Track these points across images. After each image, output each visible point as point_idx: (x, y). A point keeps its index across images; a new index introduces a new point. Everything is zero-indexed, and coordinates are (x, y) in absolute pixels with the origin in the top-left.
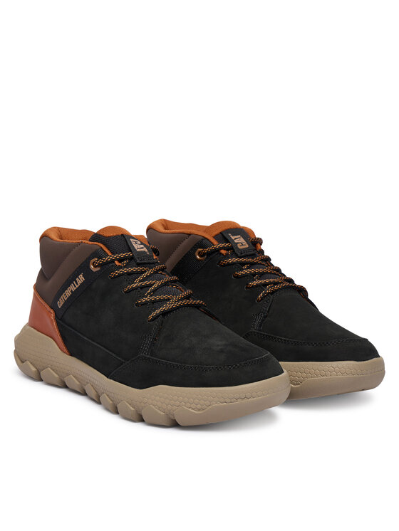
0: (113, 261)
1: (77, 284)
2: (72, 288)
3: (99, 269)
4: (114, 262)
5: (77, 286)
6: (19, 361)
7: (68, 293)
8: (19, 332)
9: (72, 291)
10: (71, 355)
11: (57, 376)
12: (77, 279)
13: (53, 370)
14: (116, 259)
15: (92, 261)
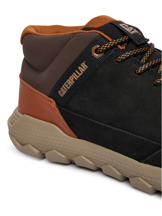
0: (115, 46)
1: (80, 72)
2: (75, 76)
3: (101, 55)
4: (117, 47)
5: (80, 75)
6: (18, 144)
7: (70, 81)
8: (11, 115)
9: (74, 80)
10: (79, 138)
11: (63, 156)
12: (79, 68)
13: (60, 152)
14: (119, 44)
15: (94, 48)
